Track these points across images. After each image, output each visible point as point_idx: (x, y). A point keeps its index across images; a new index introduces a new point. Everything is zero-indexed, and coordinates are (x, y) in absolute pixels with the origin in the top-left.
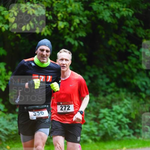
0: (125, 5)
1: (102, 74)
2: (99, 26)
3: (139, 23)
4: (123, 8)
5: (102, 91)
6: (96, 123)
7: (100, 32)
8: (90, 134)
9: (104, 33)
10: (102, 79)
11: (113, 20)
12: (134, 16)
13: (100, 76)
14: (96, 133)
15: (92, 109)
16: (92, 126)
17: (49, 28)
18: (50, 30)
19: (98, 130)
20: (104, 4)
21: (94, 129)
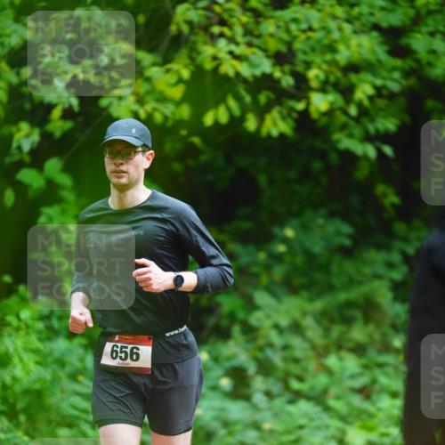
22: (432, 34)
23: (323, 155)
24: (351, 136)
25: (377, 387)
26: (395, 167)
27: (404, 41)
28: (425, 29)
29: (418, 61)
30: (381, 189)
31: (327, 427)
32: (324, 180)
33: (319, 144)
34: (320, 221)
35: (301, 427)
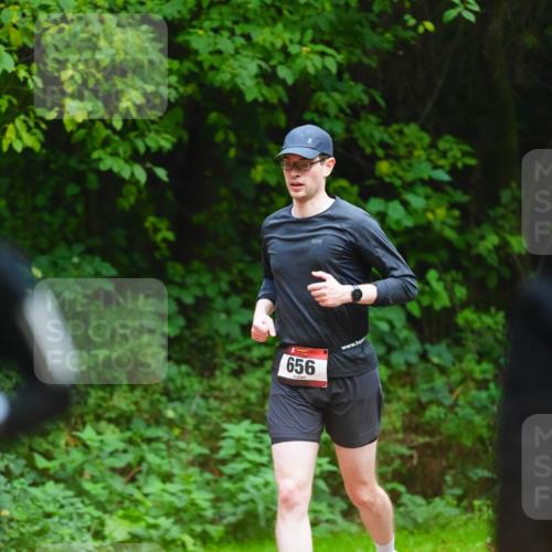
0: (309, 34)
1: (226, 295)
2: (213, 116)
3: (366, 99)
4: (301, 43)
5: (230, 355)
6: (208, 476)
7: (219, 137)
8: (186, 517)
9: (232, 138)
10: (228, 312)
11: (265, 91)
12: (346, 76)
13: (219, 303)
14: (209, 513)
15: (190, 422)
16: (192, 487)
17: (32, 124)
18: (36, 131)
19: (216, 501)
20: (233, 33)
21: (202, 498)
22: (216, 31)
23: (79, 178)
24: (115, 154)
25: (144, 467)
26: (170, 194)
27: (181, 39)
28: (207, 24)
29: (199, 64)
30: (150, 221)
31: (80, 516)
32: (80, 209)
33: (73, 163)
34: (76, 260)
35: (49, 515)
